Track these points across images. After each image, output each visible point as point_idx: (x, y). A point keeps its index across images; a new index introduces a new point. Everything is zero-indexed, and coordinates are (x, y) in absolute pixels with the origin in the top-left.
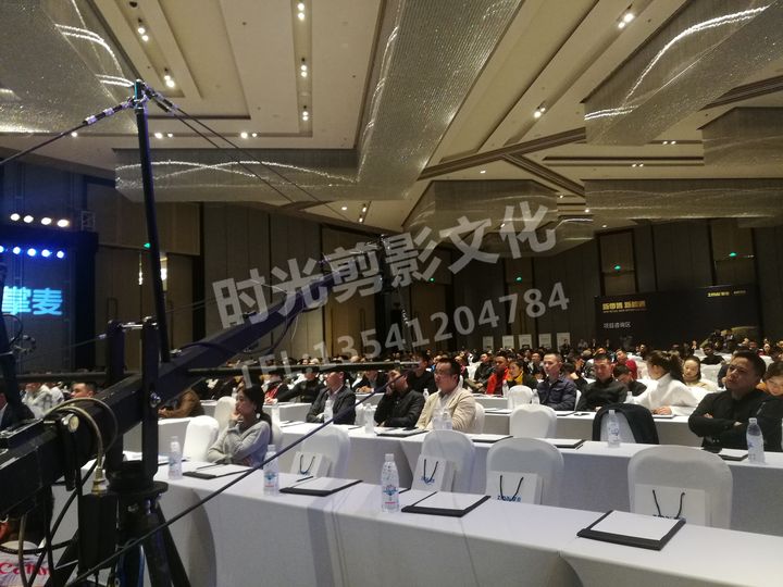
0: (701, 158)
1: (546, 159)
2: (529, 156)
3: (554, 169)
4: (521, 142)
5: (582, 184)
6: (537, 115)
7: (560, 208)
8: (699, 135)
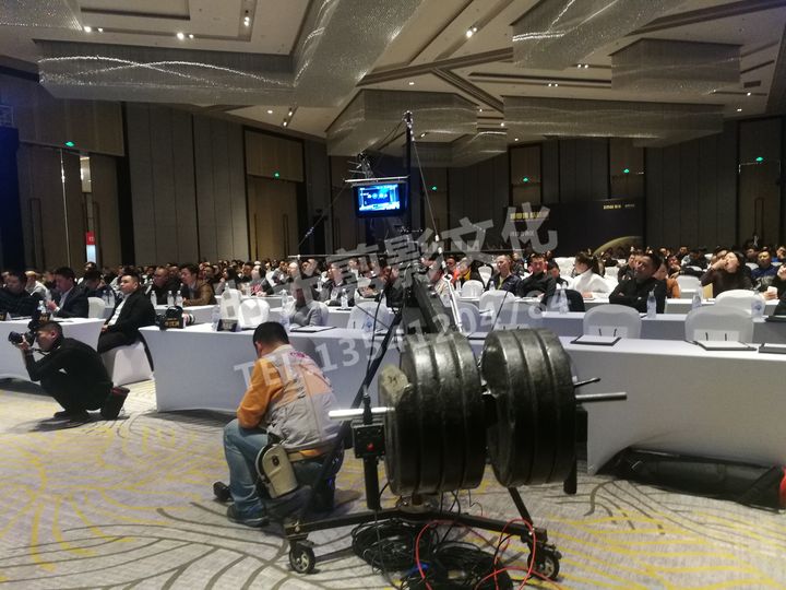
0: (609, 82)
1: (472, 74)
2: (456, 71)
3: (476, 84)
4: (451, 57)
5: (501, 99)
6: (469, 34)
7: (480, 120)
8: (608, 61)
